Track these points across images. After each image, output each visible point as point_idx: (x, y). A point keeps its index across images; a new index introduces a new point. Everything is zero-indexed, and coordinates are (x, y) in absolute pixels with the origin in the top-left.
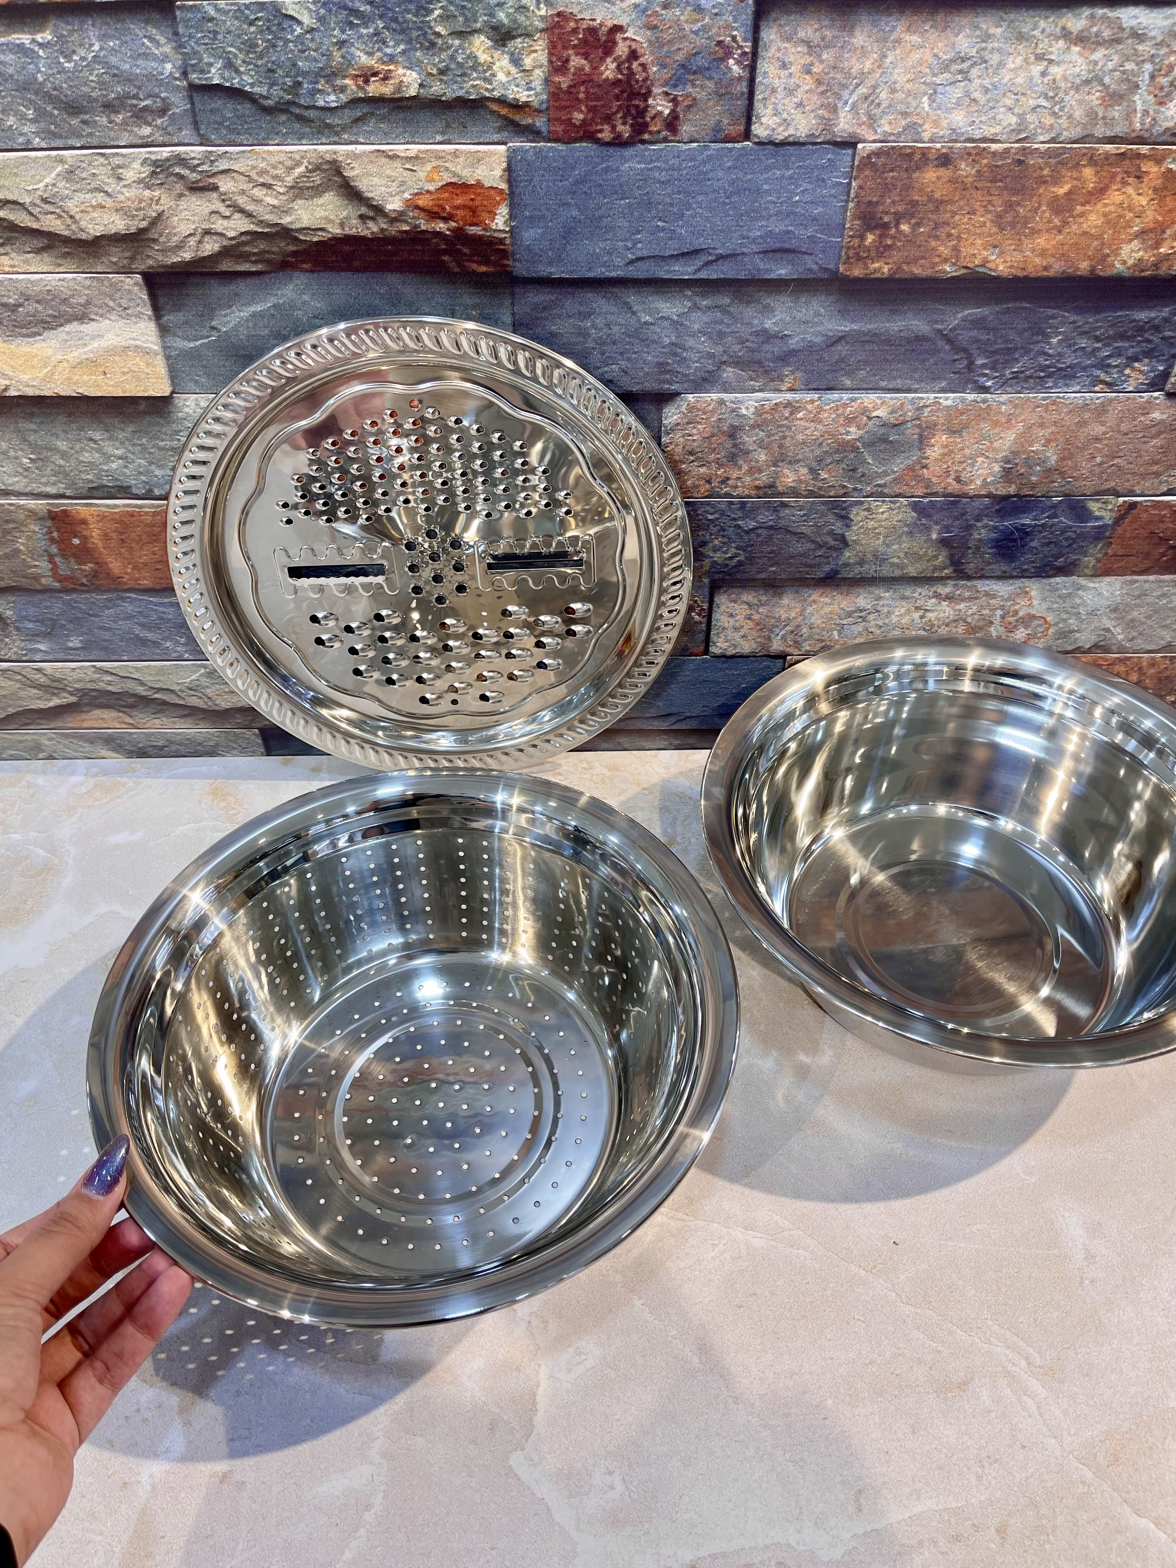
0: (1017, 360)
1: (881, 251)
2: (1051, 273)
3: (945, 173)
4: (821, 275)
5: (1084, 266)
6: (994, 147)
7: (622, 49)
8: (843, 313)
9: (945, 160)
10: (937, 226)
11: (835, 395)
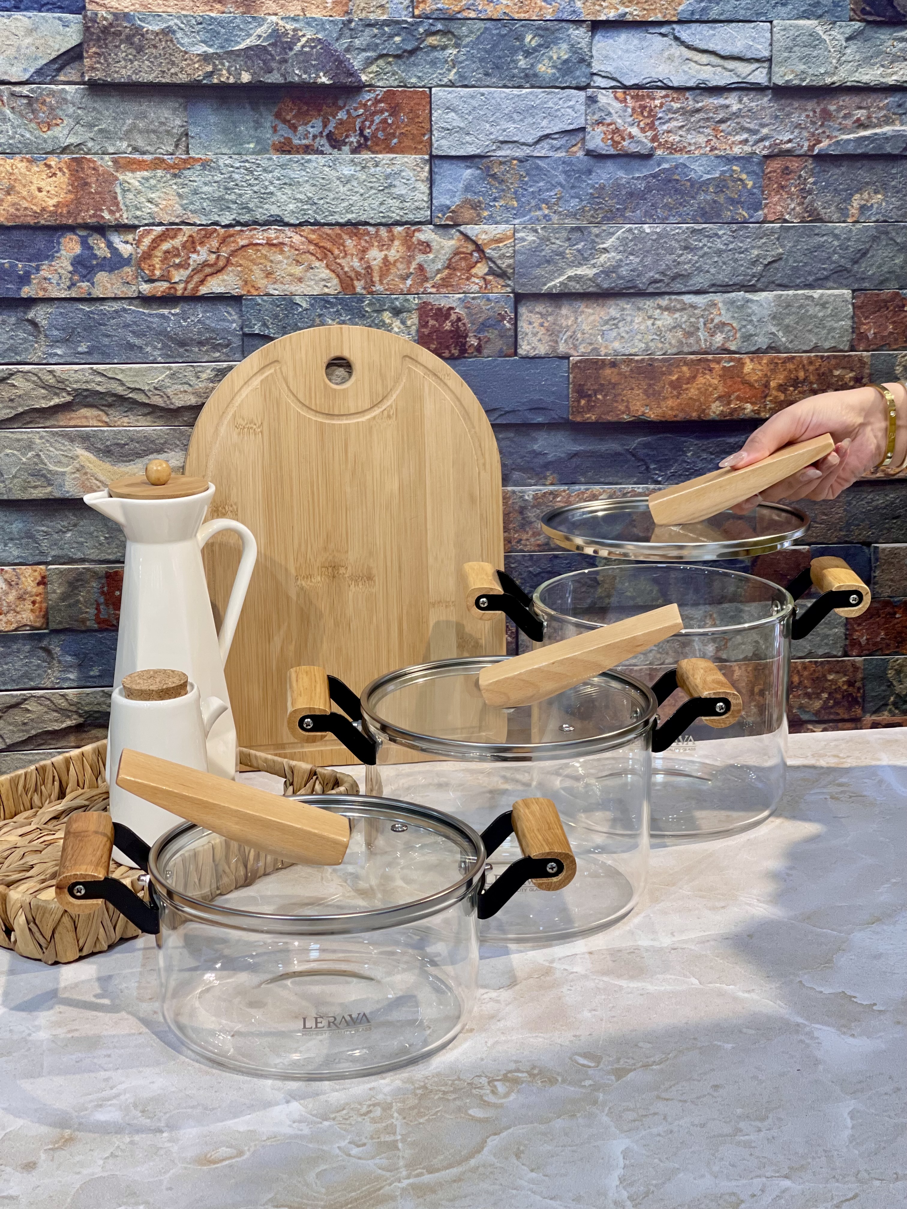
0: (672, 466)
1: (590, 408)
2: (678, 419)
3: (615, 370)
4: (560, 421)
5: (694, 415)
6: (636, 358)
7: (453, 317)
8: (575, 440)
9: (613, 364)
10: (615, 396)
11: (577, 487)
